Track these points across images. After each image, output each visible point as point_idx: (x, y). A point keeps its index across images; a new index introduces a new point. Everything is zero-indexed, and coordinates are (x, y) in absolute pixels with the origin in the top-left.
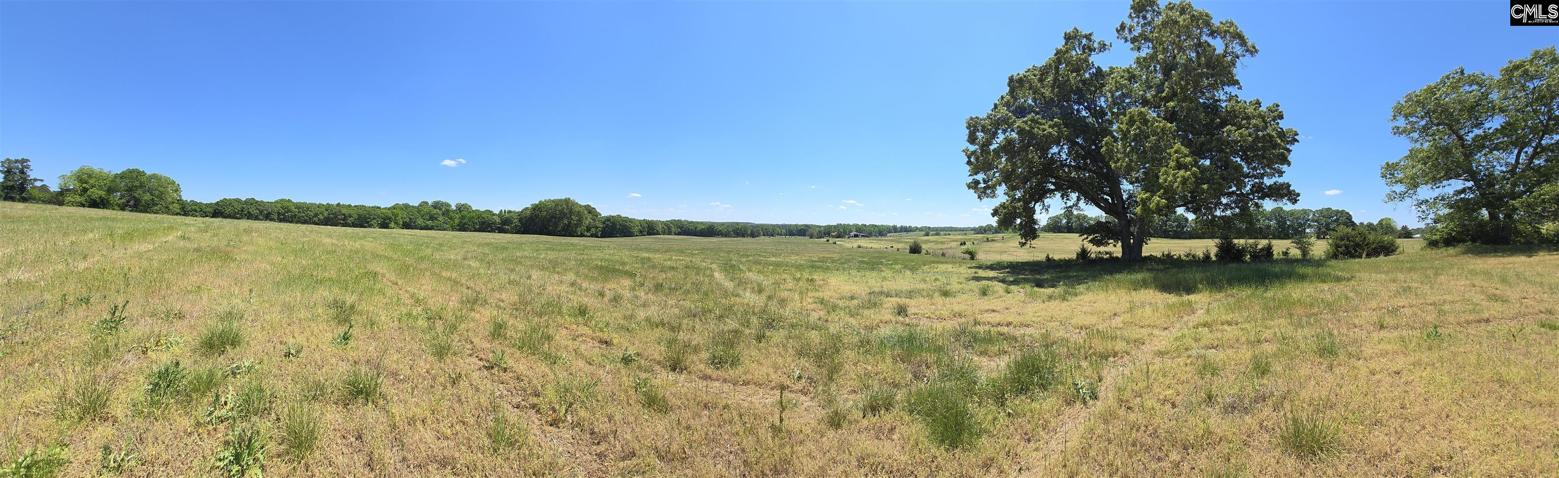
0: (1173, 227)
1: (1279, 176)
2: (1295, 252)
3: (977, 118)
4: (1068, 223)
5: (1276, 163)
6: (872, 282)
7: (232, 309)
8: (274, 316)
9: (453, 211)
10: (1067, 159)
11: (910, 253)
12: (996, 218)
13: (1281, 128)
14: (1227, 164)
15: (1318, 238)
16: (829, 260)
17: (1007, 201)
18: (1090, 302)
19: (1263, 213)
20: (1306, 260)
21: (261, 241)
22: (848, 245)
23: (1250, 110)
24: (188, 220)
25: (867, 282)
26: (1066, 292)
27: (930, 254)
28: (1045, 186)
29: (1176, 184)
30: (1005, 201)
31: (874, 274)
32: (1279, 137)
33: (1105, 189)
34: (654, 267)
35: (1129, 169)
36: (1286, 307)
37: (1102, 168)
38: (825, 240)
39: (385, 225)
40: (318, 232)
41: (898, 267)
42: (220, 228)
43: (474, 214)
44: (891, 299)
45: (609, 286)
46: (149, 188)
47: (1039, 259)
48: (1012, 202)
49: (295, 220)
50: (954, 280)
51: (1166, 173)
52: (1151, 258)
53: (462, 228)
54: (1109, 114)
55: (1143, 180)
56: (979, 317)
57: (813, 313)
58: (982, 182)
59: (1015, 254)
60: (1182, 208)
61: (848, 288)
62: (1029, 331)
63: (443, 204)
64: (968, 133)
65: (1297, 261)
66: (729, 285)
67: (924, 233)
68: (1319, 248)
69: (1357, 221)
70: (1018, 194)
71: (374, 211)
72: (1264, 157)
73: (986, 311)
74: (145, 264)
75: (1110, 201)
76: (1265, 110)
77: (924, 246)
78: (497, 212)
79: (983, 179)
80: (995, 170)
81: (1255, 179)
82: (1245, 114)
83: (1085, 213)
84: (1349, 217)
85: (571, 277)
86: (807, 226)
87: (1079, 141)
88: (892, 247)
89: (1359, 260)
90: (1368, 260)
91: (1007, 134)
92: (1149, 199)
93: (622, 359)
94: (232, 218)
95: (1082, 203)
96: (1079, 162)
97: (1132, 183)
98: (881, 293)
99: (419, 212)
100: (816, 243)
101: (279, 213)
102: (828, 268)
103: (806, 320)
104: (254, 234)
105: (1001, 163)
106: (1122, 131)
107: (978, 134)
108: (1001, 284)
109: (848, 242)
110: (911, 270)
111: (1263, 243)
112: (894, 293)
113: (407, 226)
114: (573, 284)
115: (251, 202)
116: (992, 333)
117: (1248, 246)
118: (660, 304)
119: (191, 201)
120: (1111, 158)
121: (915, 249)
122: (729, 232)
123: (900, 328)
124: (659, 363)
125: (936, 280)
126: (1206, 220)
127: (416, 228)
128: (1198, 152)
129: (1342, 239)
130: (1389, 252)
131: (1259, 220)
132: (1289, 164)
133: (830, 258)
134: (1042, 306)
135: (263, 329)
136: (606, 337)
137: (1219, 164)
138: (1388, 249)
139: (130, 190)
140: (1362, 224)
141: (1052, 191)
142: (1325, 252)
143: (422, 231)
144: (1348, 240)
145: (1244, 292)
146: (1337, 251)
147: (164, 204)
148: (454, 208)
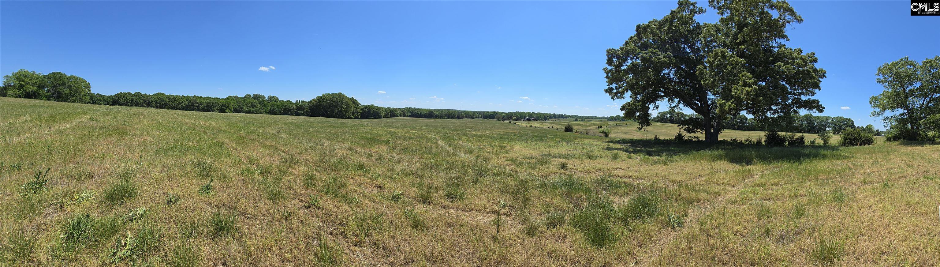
0: (738, 123)
1: (812, 96)
2: (819, 141)
3: (613, 49)
4: (671, 117)
5: (811, 88)
6: (542, 148)
7: (128, 170)
8: (157, 174)
9: (267, 101)
10: (673, 78)
11: (565, 131)
12: (623, 112)
13: (815, 68)
14: (776, 85)
15: (834, 133)
16: (512, 135)
17: (631, 102)
18: (681, 167)
19: (799, 117)
20: (826, 146)
21: (145, 121)
22: (523, 125)
23: (795, 54)
24: (95, 107)
25: (539, 148)
26: (667, 160)
27: (578, 132)
28: (658, 93)
29: (742, 96)
30: (630, 101)
31: (543, 144)
32: (815, 73)
33: (697, 97)
34: (399, 137)
35: (713, 86)
36: (814, 175)
37: (696, 84)
38: (508, 121)
39: (222, 111)
40: (182, 115)
41: (558, 140)
42: (118, 112)
43: (280, 103)
44: (556, 159)
45: (374, 150)
46: (68, 85)
47: (650, 138)
48: (634, 102)
49: (167, 107)
50: (595, 149)
51: (737, 89)
52: (724, 142)
53: (272, 112)
54: (702, 52)
55: (721, 93)
56: (612, 172)
57: (507, 167)
58: (615, 89)
59: (634, 134)
60: (745, 111)
61: (527, 151)
62: (642, 182)
63: (260, 96)
64: (607, 59)
65: (820, 146)
66: (449, 149)
67: (574, 119)
68: (835, 139)
69: (856, 126)
70: (639, 98)
71: (216, 100)
72: (802, 83)
73: (617, 169)
74: (64, 138)
75: (700, 105)
76: (805, 55)
77: (574, 128)
78: (294, 102)
79: (616, 87)
80: (624, 82)
81: (795, 95)
82: (792, 56)
83: (683, 112)
84: (852, 123)
85: (348, 144)
86: (495, 112)
87: (683, 67)
88: (552, 127)
89: (856, 147)
90: (860, 147)
91: (634, 60)
92: (724, 104)
93: (393, 197)
94: (126, 105)
95: (681, 106)
96: (682, 80)
97: (714, 94)
98: (549, 155)
99: (244, 101)
100: (502, 123)
101: (156, 102)
102: (512, 139)
103: (503, 171)
104: (141, 117)
105: (628, 78)
106: (710, 62)
107: (614, 59)
108: (625, 153)
109: (524, 124)
110: (566, 142)
111: (798, 135)
112: (557, 155)
113: (236, 111)
114: (350, 149)
115: (138, 95)
116: (621, 182)
117: (787, 136)
118: (408, 161)
119: (97, 94)
120: (702, 78)
121: (569, 129)
122: (443, 116)
123: (564, 177)
124: (415, 199)
125: (583, 148)
126: (761, 119)
127: (243, 112)
128: (759, 77)
129: (848, 135)
130: (870, 143)
131: (795, 121)
132: (820, 89)
133: (513, 133)
134: (651, 167)
135: (150, 184)
136: (379, 183)
137: (771, 85)
138: (869, 141)
139: (54, 86)
140: (858, 127)
141: (662, 97)
142: (838, 142)
143: (246, 114)
144: (851, 135)
145: (786, 165)
146: (845, 141)
147: (78, 96)
148: (267, 98)
